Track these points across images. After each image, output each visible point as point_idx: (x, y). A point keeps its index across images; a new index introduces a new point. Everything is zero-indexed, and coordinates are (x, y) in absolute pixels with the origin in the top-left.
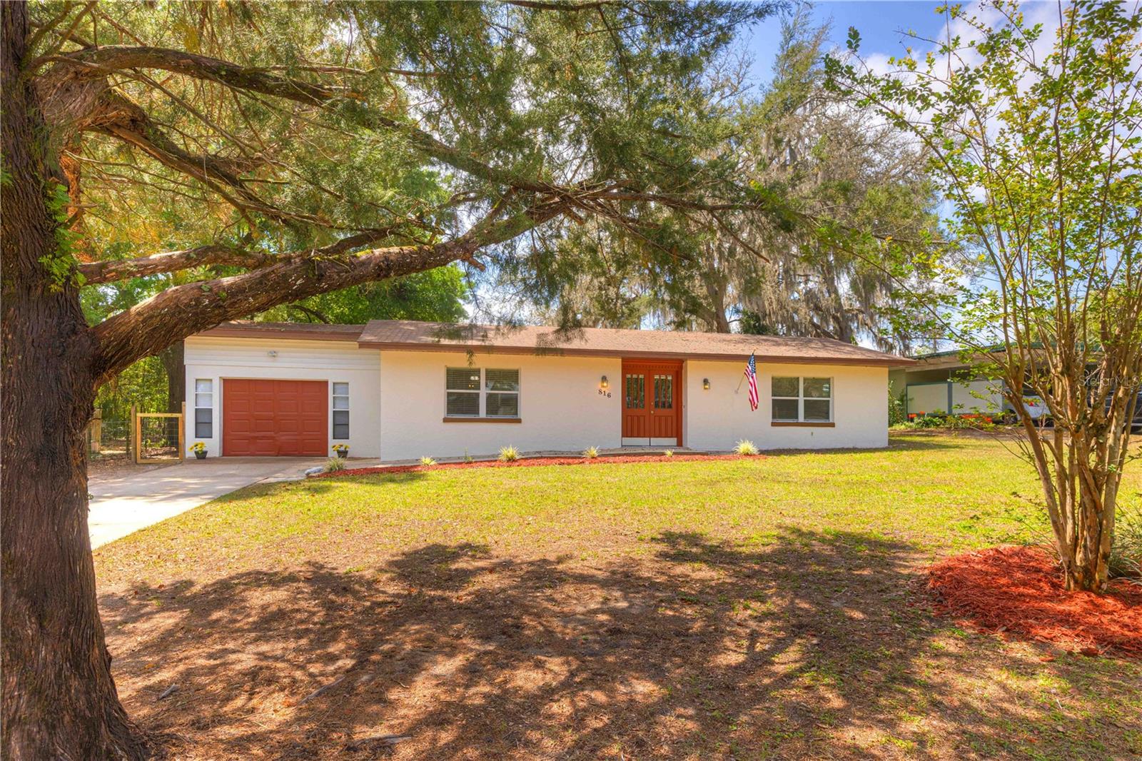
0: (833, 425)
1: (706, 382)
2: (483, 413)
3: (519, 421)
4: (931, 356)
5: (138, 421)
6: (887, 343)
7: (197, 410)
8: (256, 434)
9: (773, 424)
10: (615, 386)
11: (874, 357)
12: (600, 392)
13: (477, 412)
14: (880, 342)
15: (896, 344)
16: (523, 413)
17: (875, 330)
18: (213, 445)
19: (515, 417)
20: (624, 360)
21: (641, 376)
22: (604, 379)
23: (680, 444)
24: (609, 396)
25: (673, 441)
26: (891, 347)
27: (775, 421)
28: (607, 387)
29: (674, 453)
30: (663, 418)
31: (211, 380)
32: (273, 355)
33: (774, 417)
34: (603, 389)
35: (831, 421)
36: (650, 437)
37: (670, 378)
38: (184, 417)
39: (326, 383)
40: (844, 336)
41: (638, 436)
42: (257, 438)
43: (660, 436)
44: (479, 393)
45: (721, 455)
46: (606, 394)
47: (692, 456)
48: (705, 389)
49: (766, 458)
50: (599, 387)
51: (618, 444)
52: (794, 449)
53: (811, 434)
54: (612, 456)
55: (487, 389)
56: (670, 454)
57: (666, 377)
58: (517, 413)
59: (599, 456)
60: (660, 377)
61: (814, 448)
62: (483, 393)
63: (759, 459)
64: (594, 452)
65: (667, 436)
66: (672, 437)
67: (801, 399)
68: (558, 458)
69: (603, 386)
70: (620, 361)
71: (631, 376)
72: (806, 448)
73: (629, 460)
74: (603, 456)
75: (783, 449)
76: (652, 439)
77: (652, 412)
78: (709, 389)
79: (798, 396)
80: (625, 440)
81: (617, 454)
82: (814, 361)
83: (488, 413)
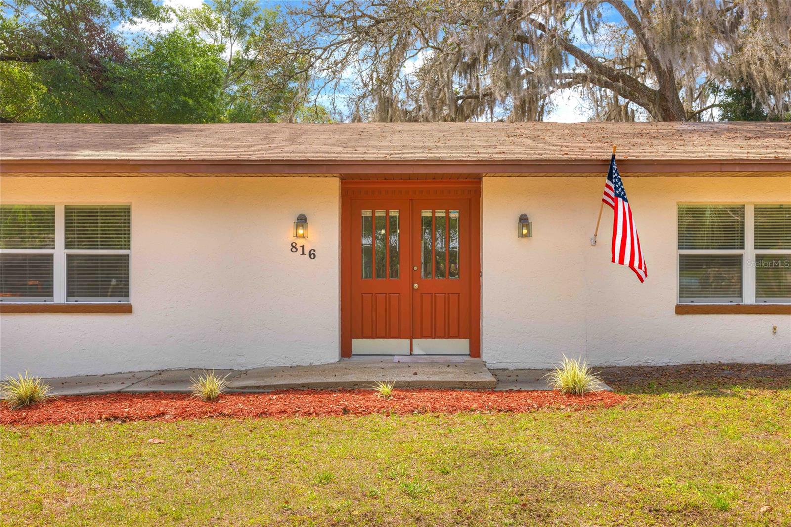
1: (524, 220)
3: (127, 309)
9: (681, 310)
10: (326, 235)
12: (294, 247)
13: (49, 292)
16: (135, 298)
20: (345, 180)
21: (393, 213)
22: (302, 221)
23: (475, 351)
24: (312, 255)
25: (462, 345)
27: (686, 302)
28: (310, 237)
29: (401, 387)
30: (440, 299)
33: (682, 295)
34: (300, 242)
36: (412, 336)
37: (454, 214)
41: (387, 335)
43: (433, 334)
44: (52, 255)
45: (519, 391)
46: (307, 252)
47: (444, 394)
48: (522, 236)
49: (612, 406)
50: (291, 238)
51: (332, 354)
52: (728, 365)
53: (771, 329)
54: (263, 393)
55: (68, 246)
56: (385, 389)
57: (447, 213)
58: (127, 295)
59: (230, 393)
60: (433, 213)
61: (779, 362)
62: (60, 254)
63: (593, 407)
64: (213, 385)
65: (447, 335)
66: (458, 336)
67: (749, 253)
68: (144, 395)
69: (297, 236)
70: (334, 184)
71: (367, 213)
72: (758, 362)
73: (279, 406)
74: (239, 394)
75: (704, 365)
76: (416, 341)
77: (416, 286)
78: (528, 235)
79: (742, 247)
80: (359, 345)
81: (275, 386)
82: (775, 168)
83: (70, 294)
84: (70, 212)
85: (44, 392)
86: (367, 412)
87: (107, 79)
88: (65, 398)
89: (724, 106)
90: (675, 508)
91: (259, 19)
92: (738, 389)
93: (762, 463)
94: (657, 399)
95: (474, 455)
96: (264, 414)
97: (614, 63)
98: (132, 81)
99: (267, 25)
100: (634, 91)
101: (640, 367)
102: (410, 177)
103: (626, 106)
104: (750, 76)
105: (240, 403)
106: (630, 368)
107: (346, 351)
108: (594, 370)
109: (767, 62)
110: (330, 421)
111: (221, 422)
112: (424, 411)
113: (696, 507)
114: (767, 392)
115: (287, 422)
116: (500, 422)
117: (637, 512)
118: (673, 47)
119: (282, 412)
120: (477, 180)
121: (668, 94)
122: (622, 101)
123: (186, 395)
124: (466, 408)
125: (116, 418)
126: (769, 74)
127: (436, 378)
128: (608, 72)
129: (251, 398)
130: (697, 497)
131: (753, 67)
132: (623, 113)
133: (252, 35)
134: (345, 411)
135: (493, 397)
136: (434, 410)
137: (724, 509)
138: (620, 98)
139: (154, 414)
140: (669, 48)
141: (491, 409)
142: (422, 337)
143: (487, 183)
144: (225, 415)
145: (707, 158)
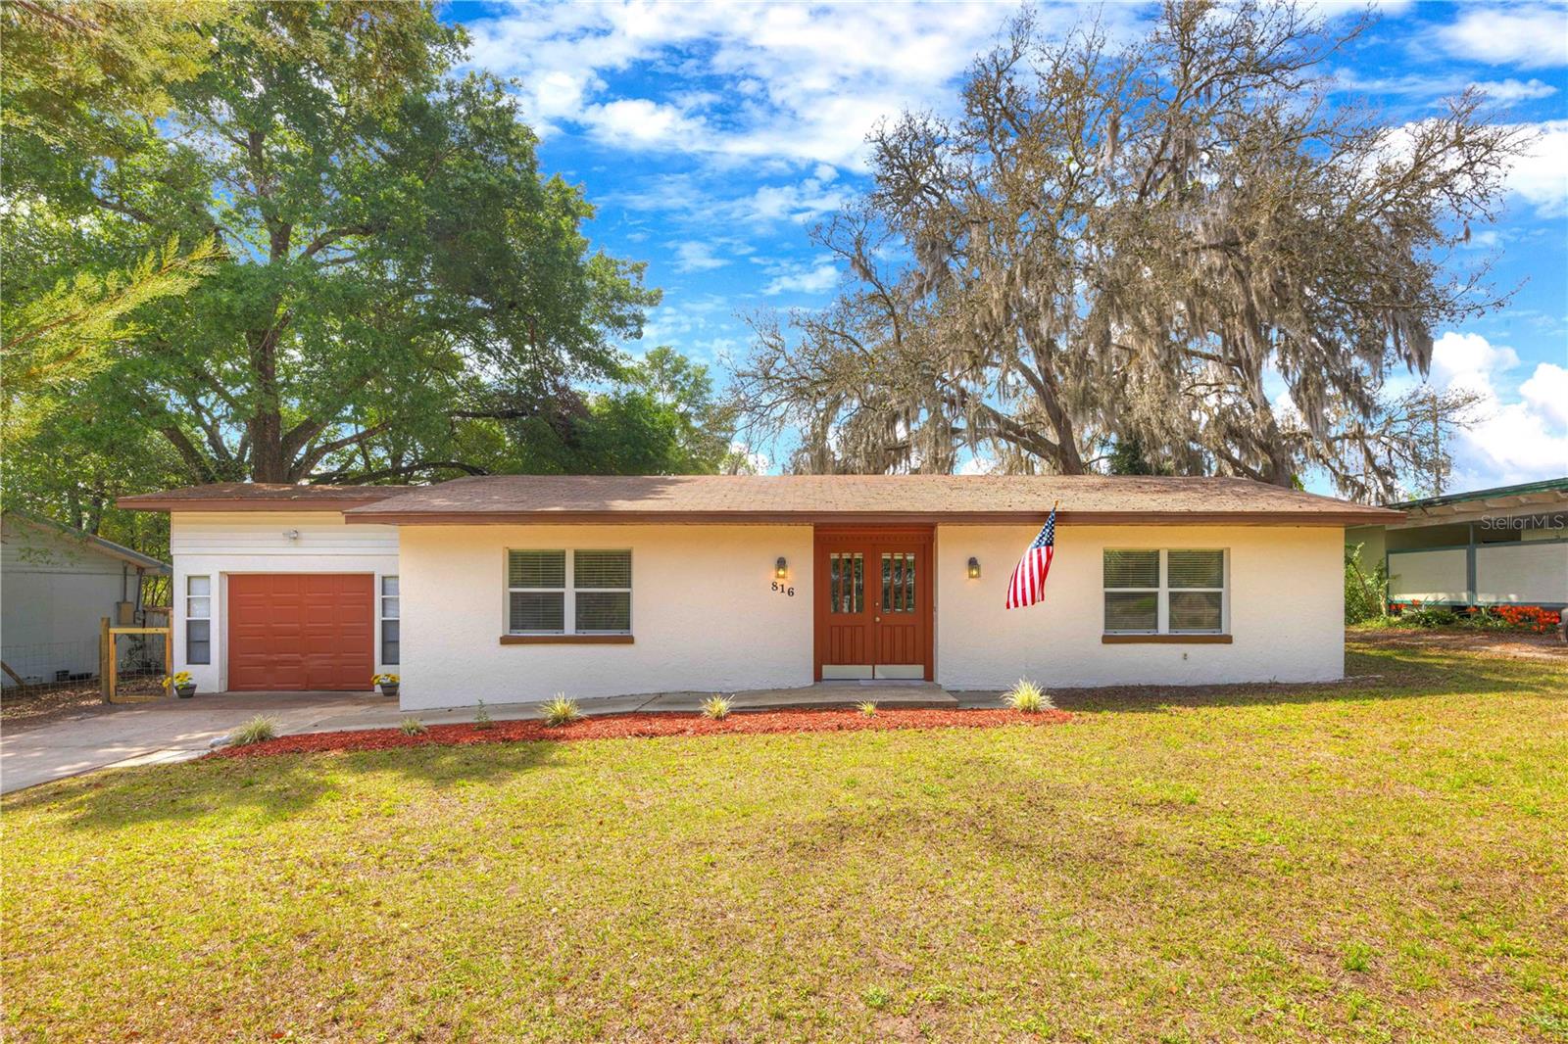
0: (1228, 640)
1: (973, 563)
2: (570, 627)
3: (630, 640)
4: (1428, 503)
5: (112, 639)
6: (1354, 484)
7: (189, 623)
8: (275, 658)
9: (1106, 640)
10: (802, 575)
11: (1324, 508)
12: (774, 585)
13: (560, 626)
14: (1345, 481)
15: (1371, 484)
16: (636, 629)
17: (1336, 465)
18: (210, 676)
19: (625, 633)
20: (817, 528)
21: (858, 556)
22: (781, 563)
23: (929, 675)
24: (791, 593)
25: (917, 670)
26: (1362, 490)
27: (1111, 633)
28: (789, 577)
29: (881, 706)
30: (898, 630)
31: (208, 577)
32: (295, 537)
33: (1107, 627)
34: (780, 582)
35: (1224, 632)
36: (873, 663)
37: (910, 557)
38: (171, 633)
39: (370, 577)
40: (1280, 476)
41: (852, 662)
42: (276, 663)
43: (892, 662)
44: (563, 594)
45: (979, 710)
46: (786, 590)
47: (918, 713)
48: (971, 576)
49: (1064, 721)
50: (773, 578)
51: (808, 680)
52: (1147, 687)
53: (1182, 656)
54: (760, 713)
55: (577, 585)
56: (869, 708)
57: (904, 556)
58: (628, 627)
59: (734, 712)
60: (892, 556)
61: (1189, 684)
62: (570, 592)
63: (1049, 723)
64: (722, 706)
65: (904, 661)
66: (913, 663)
67: (1163, 591)
68: (659, 715)
69: (778, 576)
70: (809, 530)
71: (835, 556)
72: (1172, 684)
73: (779, 724)
74: (740, 713)
75: (1126, 687)
76: (878, 667)
77: (878, 619)
78: (978, 576)
79: (1157, 586)
80: (828, 670)
81: (769, 707)
82: (1188, 519)
83: (578, 627)
84: (579, 556)
85: (576, 713)
86: (857, 727)
87: (575, 433)
88: (593, 718)
89: (1111, 458)
90: (1154, 802)
91: (689, 375)
92: (1164, 707)
93: (1208, 767)
94: (1099, 716)
95: (967, 763)
96: (770, 730)
97: (1017, 419)
98: (597, 435)
99: (696, 380)
100: (1038, 445)
101: (1072, 689)
102: (874, 526)
103: (1027, 457)
104: (1139, 433)
105: (745, 721)
106: (1064, 690)
107: (818, 676)
108: (1046, 692)
109: (1154, 422)
110: (829, 735)
111: (736, 737)
112: (907, 727)
113: (1169, 802)
114: (1189, 709)
115: (793, 737)
116: (977, 736)
117: (1124, 807)
118: (1083, 410)
119: (784, 729)
120: (932, 527)
121: (1068, 448)
122: (1024, 453)
123: (697, 715)
124: (941, 725)
125: (644, 734)
126: (1156, 431)
127: (906, 699)
128: (1016, 428)
129: (752, 716)
130: (1167, 794)
131: (1141, 425)
132: (1024, 464)
133: (683, 390)
134: (840, 728)
135: (961, 714)
136: (915, 726)
137: (1192, 802)
138: (1023, 450)
139: (676, 730)
140: (1080, 412)
141: (963, 725)
142: (882, 663)
143: (943, 531)
144: (737, 732)
145: (1130, 510)
